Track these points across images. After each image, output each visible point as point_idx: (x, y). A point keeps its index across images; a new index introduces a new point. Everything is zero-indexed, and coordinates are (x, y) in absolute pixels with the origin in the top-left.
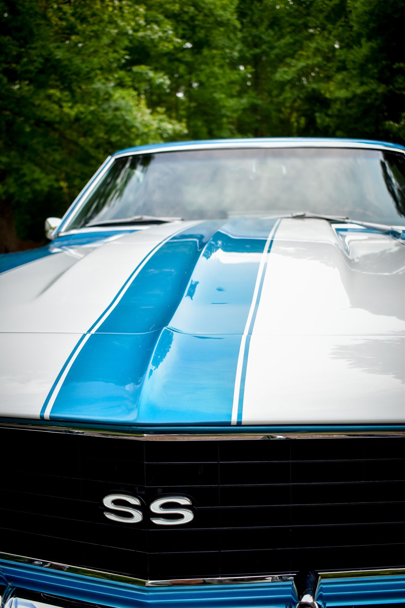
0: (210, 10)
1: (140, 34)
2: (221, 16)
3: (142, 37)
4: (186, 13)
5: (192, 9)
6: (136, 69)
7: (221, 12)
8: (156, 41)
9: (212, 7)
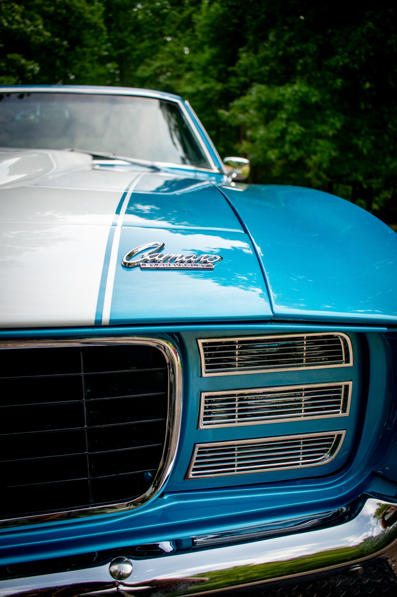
0: (80, 14)
1: (15, 27)
2: (89, 19)
3: (17, 30)
4: (60, 14)
5: (64, 11)
6: (10, 56)
7: (89, 16)
8: (28, 33)
9: (82, 11)
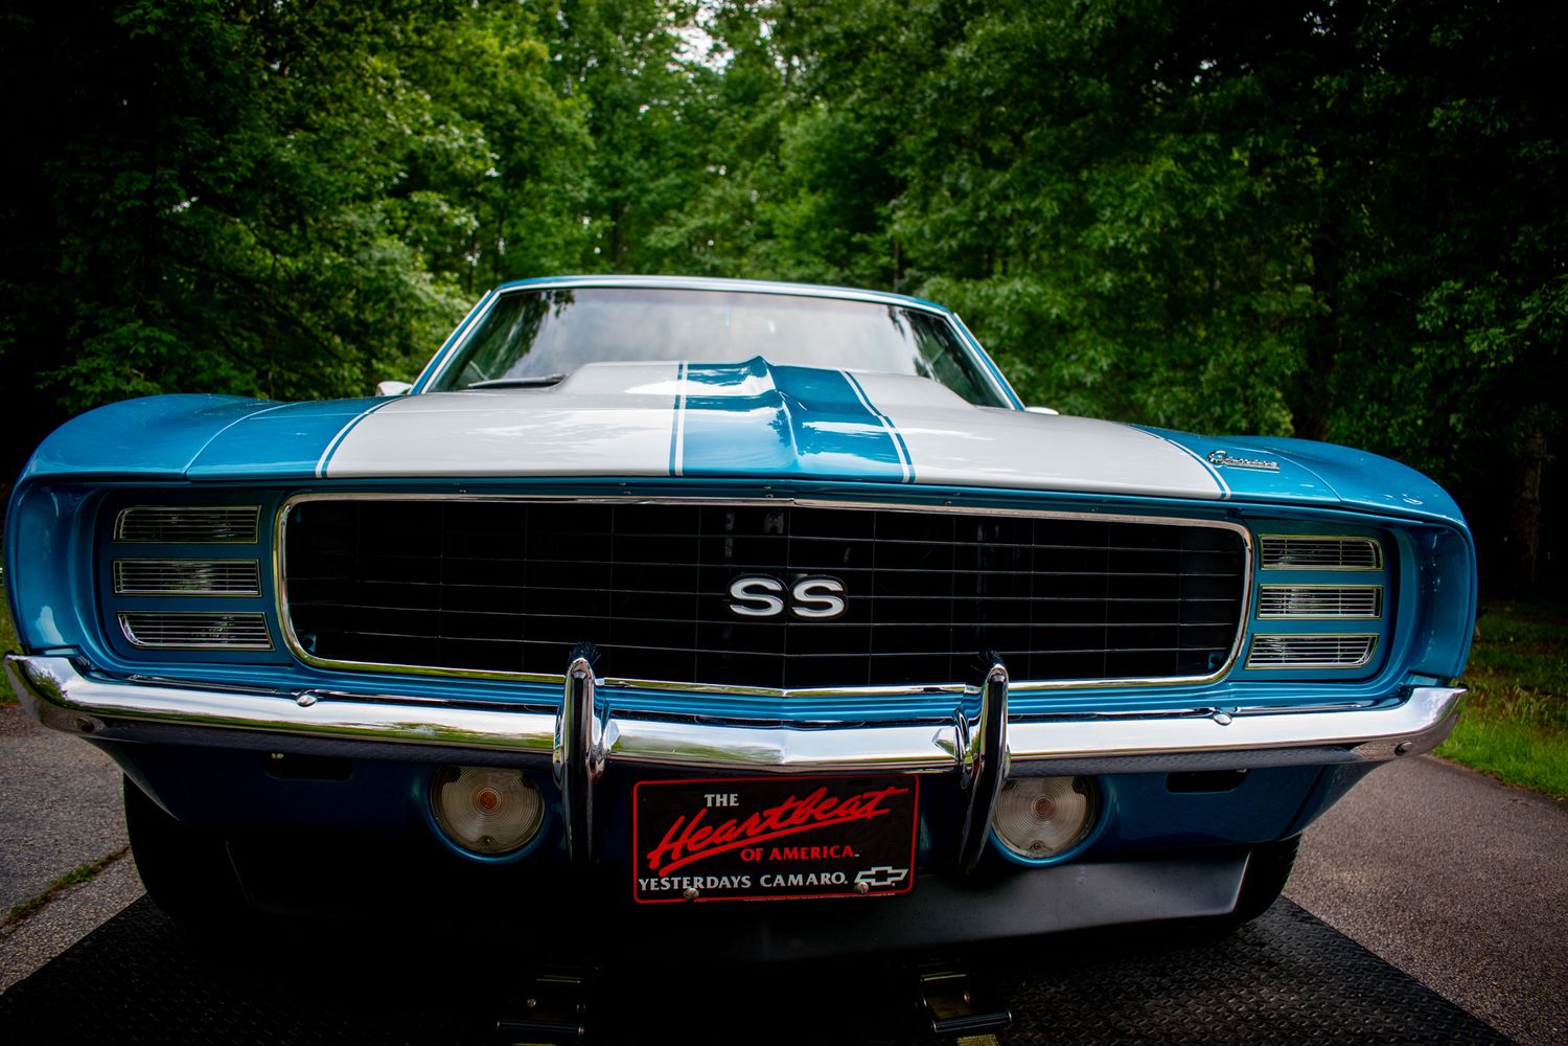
0: (544, 114)
1: (427, 138)
2: (563, 125)
3: (430, 145)
4: (501, 113)
5: (512, 108)
6: (416, 197)
7: (563, 120)
8: (454, 153)
9: (548, 109)
